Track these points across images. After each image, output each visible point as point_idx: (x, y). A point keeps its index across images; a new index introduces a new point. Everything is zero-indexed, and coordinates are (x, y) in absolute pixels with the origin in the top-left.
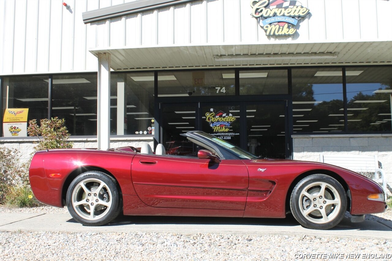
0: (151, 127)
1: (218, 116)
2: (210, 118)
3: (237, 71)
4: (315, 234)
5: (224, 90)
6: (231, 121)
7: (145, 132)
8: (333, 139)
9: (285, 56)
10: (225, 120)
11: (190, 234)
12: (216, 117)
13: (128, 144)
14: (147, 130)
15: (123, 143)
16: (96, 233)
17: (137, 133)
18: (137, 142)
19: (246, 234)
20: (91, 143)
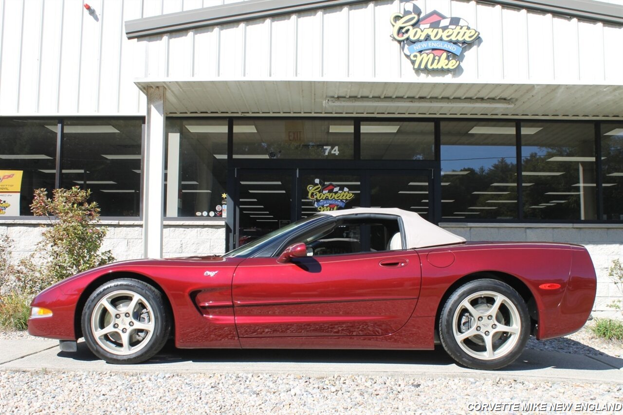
0: (221, 205)
1: (327, 191)
2: (315, 193)
3: (358, 122)
4: (514, 375)
5: (337, 150)
6: (346, 200)
7: (212, 214)
8: (502, 231)
9: (437, 102)
10: (338, 197)
11: (323, 376)
12: (324, 192)
13: (185, 231)
14: (215, 211)
15: (177, 229)
16: (172, 375)
17: (198, 214)
18: (199, 229)
19: (410, 376)
20: (125, 228)
